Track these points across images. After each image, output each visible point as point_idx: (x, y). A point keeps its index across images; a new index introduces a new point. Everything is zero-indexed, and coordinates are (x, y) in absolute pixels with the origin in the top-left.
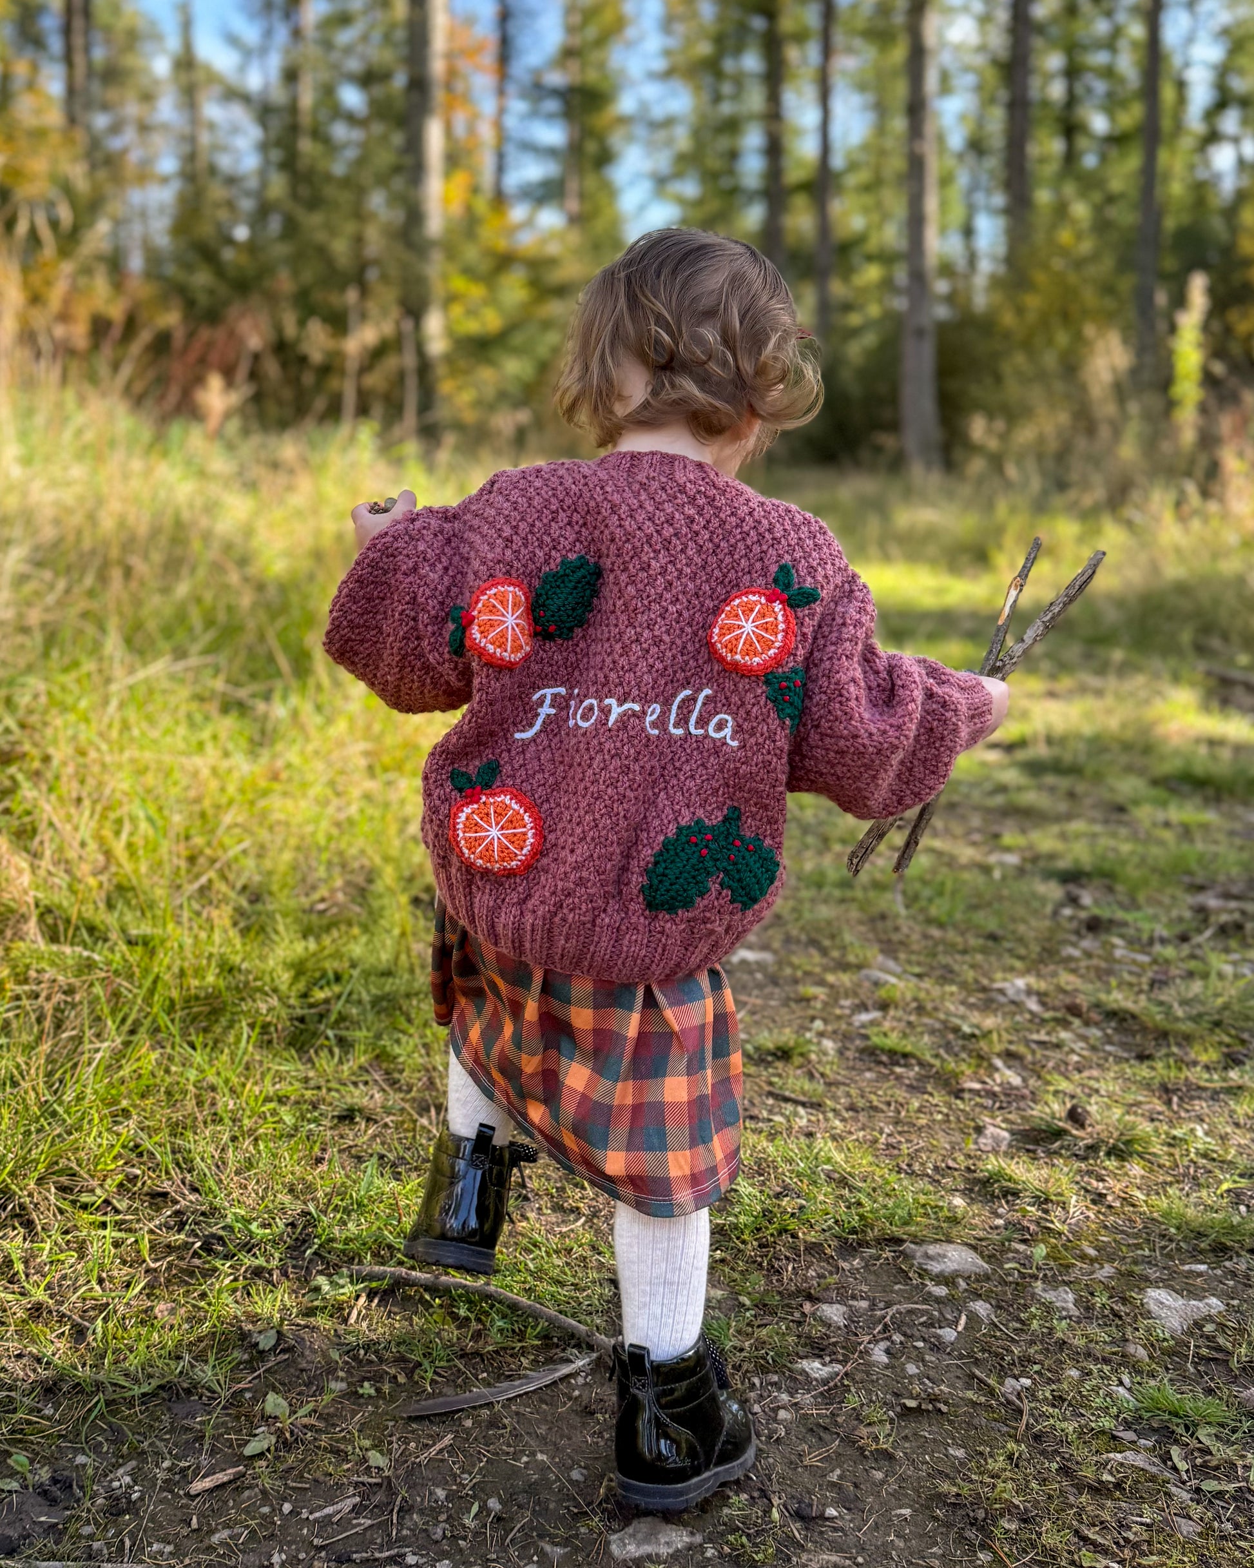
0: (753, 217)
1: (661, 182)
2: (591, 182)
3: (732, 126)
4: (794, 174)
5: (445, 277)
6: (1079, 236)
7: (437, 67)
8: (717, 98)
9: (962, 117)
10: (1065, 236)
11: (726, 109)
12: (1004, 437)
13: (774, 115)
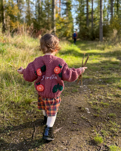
0: (85, 16)
1: (76, 12)
2: (69, 12)
3: (83, 6)
4: (89, 11)
5: (56, 24)
6: (117, 18)
7: (55, 4)
8: (82, 3)
9: (107, 5)
10: (115, 18)
11: (83, 4)
12: (106, 39)
13: (88, 5)
